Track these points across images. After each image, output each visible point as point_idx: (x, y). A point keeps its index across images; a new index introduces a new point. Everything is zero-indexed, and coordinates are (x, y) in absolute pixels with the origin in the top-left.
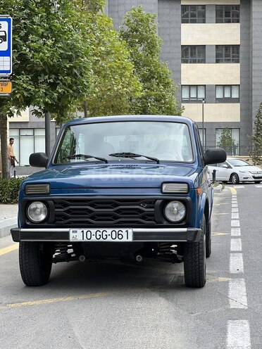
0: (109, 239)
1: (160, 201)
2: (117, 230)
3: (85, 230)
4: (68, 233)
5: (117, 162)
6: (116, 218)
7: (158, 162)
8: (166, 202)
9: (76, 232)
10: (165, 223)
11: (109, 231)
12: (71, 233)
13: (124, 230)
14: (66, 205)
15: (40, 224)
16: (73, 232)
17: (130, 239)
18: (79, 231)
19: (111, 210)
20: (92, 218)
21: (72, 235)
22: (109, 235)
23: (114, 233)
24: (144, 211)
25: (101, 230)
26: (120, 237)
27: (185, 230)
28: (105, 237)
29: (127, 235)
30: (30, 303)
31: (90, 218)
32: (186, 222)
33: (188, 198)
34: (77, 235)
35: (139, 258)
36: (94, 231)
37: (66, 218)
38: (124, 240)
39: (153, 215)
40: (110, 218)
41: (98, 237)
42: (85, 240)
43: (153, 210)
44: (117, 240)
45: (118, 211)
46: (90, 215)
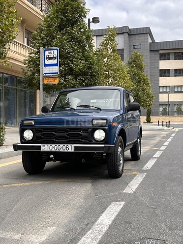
0: (62, 150)
1: (91, 129)
2: (66, 145)
3: (49, 145)
4: (40, 146)
5: (80, 109)
6: (68, 138)
7: (101, 110)
8: (94, 130)
9: (44, 146)
10: (94, 141)
11: (62, 145)
12: (42, 146)
13: (69, 145)
14: (42, 131)
17: (73, 150)
18: (46, 145)
19: (65, 134)
20: (55, 138)
21: (42, 148)
22: (61, 148)
23: (64, 147)
24: (82, 135)
25: (58, 145)
26: (67, 149)
27: (103, 145)
28: (59, 149)
29: (71, 148)
30: (17, 185)
32: (105, 141)
33: (106, 128)
34: (45, 148)
35: (83, 161)
36: (53, 145)
37: (42, 138)
38: (70, 151)
39: (87, 137)
40: (64, 138)
41: (56, 149)
42: (49, 150)
43: (87, 134)
44: (66, 151)
45: (68, 135)
46: (54, 137)
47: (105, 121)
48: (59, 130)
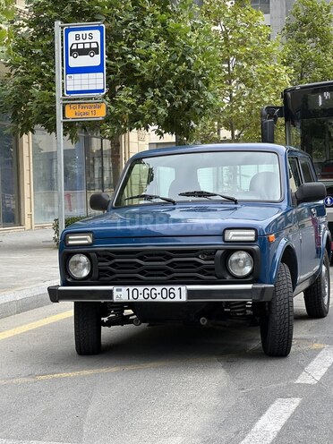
0: (159, 299)
1: (222, 252)
2: (168, 288)
3: (131, 288)
4: (111, 291)
5: (187, 202)
6: (169, 272)
7: (236, 202)
8: (229, 252)
9: (121, 290)
10: (228, 278)
11: (159, 288)
12: (115, 291)
13: (176, 288)
14: (111, 258)
15: (83, 282)
16: (117, 290)
17: (184, 299)
18: (124, 289)
19: (163, 263)
20: (142, 273)
21: (115, 294)
22: (158, 293)
23: (164, 291)
24: (202, 264)
25: (150, 288)
26: (172, 295)
27: (250, 286)
28: (154, 296)
29: (179, 294)
30: (64, 375)
31: (140, 273)
33: (256, 247)
34: (121, 294)
35: (203, 321)
36: (141, 289)
37: (112, 273)
38: (177, 299)
39: (213, 269)
40: (162, 273)
41: (146, 296)
42: (131, 299)
43: (212, 262)
44: (168, 300)
45: (172, 265)
46: (139, 269)
47: (253, 233)
48: (152, 255)
